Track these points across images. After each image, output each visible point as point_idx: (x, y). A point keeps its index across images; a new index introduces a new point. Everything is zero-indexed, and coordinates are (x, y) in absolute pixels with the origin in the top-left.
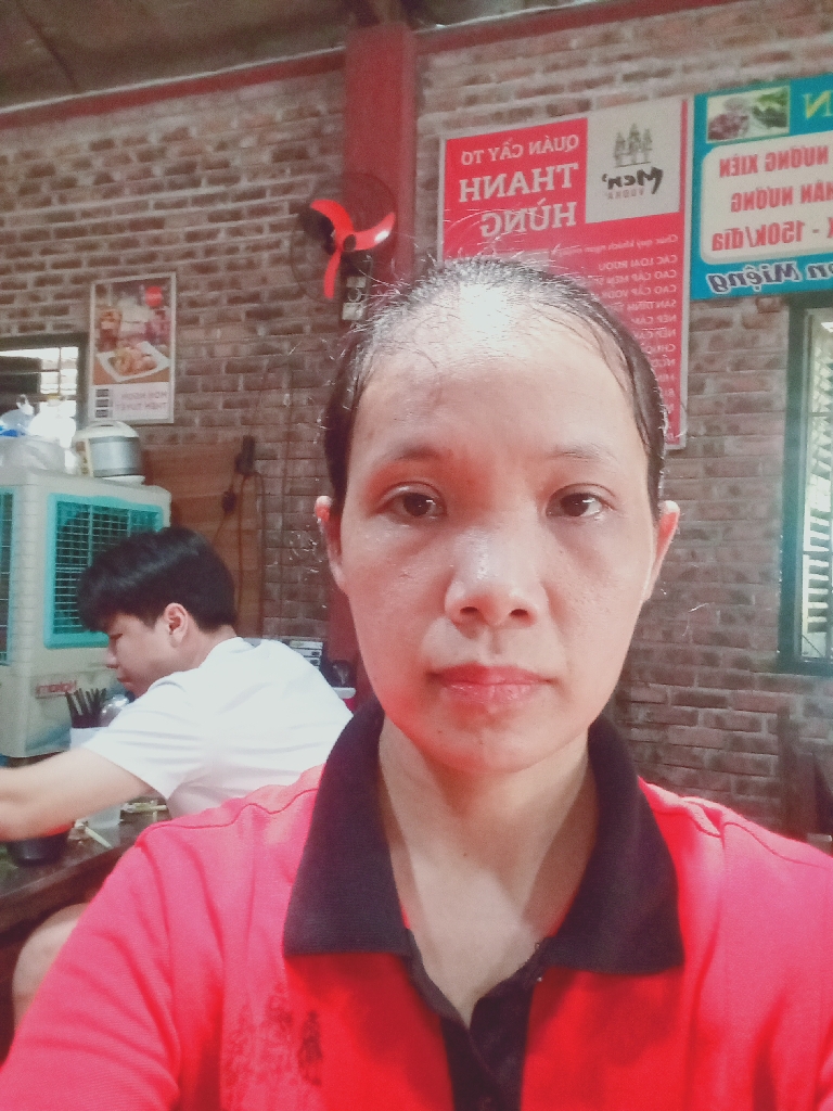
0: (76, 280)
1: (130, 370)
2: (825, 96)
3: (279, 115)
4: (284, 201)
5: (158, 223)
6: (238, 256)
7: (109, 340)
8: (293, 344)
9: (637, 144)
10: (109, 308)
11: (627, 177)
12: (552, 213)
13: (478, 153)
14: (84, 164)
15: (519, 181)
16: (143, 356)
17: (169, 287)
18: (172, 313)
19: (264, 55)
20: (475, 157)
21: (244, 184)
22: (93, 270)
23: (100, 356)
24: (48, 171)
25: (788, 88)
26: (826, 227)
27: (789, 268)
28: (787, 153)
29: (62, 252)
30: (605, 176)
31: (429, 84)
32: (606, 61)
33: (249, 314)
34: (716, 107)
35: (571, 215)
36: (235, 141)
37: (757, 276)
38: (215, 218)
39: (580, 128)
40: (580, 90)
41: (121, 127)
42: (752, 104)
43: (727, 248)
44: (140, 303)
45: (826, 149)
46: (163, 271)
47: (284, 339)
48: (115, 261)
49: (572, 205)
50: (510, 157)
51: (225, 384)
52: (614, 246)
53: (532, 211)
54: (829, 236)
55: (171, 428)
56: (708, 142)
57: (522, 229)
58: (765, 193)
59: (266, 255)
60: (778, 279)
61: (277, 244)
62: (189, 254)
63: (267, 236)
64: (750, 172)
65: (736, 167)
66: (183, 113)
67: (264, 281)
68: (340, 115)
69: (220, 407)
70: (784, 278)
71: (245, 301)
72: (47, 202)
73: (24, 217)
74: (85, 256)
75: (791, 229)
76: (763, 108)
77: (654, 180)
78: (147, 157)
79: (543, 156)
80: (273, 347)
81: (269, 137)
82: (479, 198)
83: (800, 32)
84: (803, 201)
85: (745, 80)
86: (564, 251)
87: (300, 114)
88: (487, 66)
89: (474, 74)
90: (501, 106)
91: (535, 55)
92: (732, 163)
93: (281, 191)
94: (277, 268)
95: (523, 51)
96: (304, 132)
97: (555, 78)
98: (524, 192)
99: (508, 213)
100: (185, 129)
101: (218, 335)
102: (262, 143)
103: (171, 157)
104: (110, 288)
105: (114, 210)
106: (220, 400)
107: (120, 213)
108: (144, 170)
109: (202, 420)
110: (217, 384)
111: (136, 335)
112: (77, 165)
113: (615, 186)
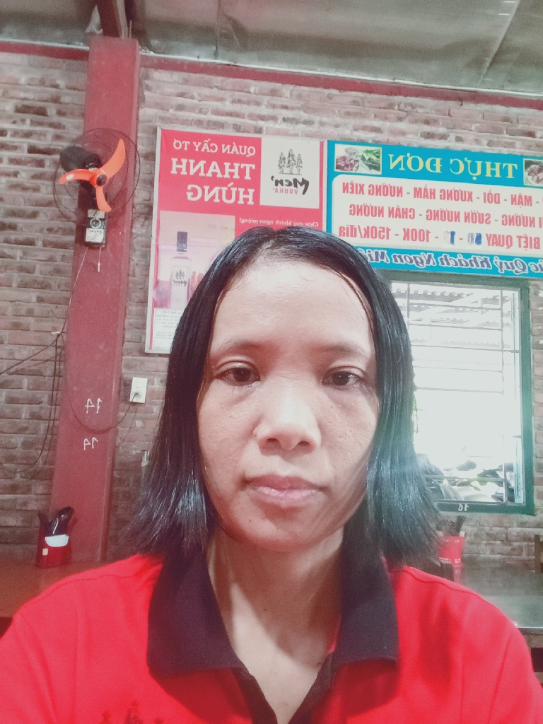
2: (401, 158)
3: (23, 80)
4: (25, 143)
8: (25, 253)
9: (292, 162)
11: (286, 181)
12: (237, 193)
13: (187, 143)
15: (215, 168)
19: (10, 35)
20: (183, 145)
25: (380, 149)
26: (402, 234)
27: (383, 253)
28: (380, 186)
30: (272, 178)
31: (148, 88)
32: (274, 107)
34: (340, 151)
35: (250, 197)
39: (257, 143)
40: (255, 120)
42: (361, 154)
43: (348, 236)
45: (401, 187)
47: (17, 249)
49: (251, 191)
50: (208, 151)
52: (277, 222)
53: (224, 189)
54: (404, 239)
56: (336, 170)
57: (217, 200)
58: (368, 207)
59: (4, 179)
60: (377, 259)
61: (16, 174)
63: (5, 166)
64: (360, 193)
65: (352, 188)
70: (380, 260)
75: (384, 231)
76: (367, 158)
77: (304, 186)
79: (230, 154)
80: (5, 253)
81: (13, 93)
82: (186, 173)
83: (386, 118)
84: (389, 217)
85: (356, 139)
86: (246, 221)
87: (42, 83)
88: (192, 88)
89: (183, 91)
90: (202, 117)
91: (225, 90)
92: (350, 186)
93: (21, 134)
94: (14, 192)
95: (218, 85)
96: (45, 96)
97: (237, 108)
98: (218, 176)
99: (206, 188)
102: (6, 96)
113: (279, 184)
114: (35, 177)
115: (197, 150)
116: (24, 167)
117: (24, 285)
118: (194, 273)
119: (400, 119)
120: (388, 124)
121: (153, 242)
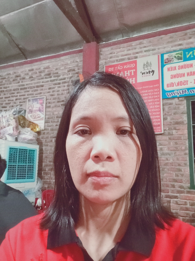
0: (24, 99)
1: (35, 118)
2: (191, 52)
3: (69, 62)
4: (70, 80)
5: (42, 86)
6: (60, 92)
7: (31, 111)
9: (148, 65)
10: (31, 104)
11: (146, 72)
12: (129, 80)
13: (113, 68)
14: (28, 74)
16: (38, 115)
17: (44, 99)
18: (44, 105)
19: (66, 50)
20: (112, 69)
21: (61, 77)
23: (28, 115)
24: (19, 76)
25: (182, 51)
26: (194, 81)
27: (185, 91)
28: (183, 65)
29: (22, 93)
30: (141, 72)
31: (101, 54)
32: (141, 48)
33: (62, 105)
34: (166, 56)
35: (134, 81)
36: (59, 68)
37: (178, 93)
38: (56, 84)
39: (135, 62)
40: (135, 54)
41: (35, 66)
42: (174, 55)
43: (170, 87)
44: (38, 103)
45: (192, 64)
46: (43, 96)
48: (33, 94)
49: (134, 79)
50: (120, 69)
51: (56, 121)
52: (143, 87)
54: (194, 83)
55: (43, 131)
56: (164, 64)
58: (178, 74)
59: (65, 92)
60: (183, 93)
61: (68, 89)
62: (49, 92)
63: (66, 88)
64: (174, 70)
65: (171, 69)
66: (48, 63)
68: (82, 62)
69: (55, 126)
70: (184, 93)
71: (61, 102)
72: (19, 82)
73: (14, 86)
74: (26, 93)
75: (185, 82)
76: (177, 56)
77: (153, 72)
78: (40, 72)
79: (127, 68)
81: (67, 67)
83: (184, 39)
84: (187, 76)
85: (172, 50)
87: (74, 62)
88: (114, 50)
89: (111, 52)
90: (117, 58)
91: (125, 47)
92: (170, 68)
93: (69, 78)
95: (122, 47)
96: (74, 65)
97: (129, 52)
100: (49, 66)
101: (55, 109)
102: (65, 68)
103: (46, 72)
104: (31, 100)
105: (33, 84)
106: (55, 124)
107: (34, 84)
108: (40, 75)
109: (51, 129)
110: (54, 121)
111: (37, 110)
112: (25, 74)
113: (144, 74)
116: (70, 87)
119: (190, 38)
120: (185, 41)
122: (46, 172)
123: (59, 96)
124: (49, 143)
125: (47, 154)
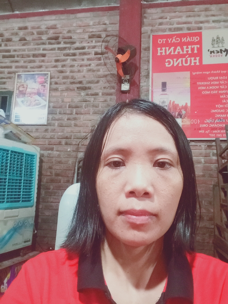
0: (9, 73)
3: (91, 23)
4: (93, 51)
5: (44, 56)
6: (75, 68)
7: (23, 93)
8: (95, 99)
9: (219, 41)
10: (23, 83)
11: (216, 51)
12: (191, 60)
13: (165, 40)
14: (17, 34)
15: (179, 49)
16: (35, 100)
17: (47, 77)
18: (48, 86)
19: (85, 5)
20: (163, 41)
21: (77, 45)
22: (16, 70)
23: (17, 99)
24: (1, 35)
29: (6, 63)
30: (209, 50)
31: (145, 17)
32: (207, 16)
33: (78, 88)
35: (197, 61)
38: (68, 55)
39: (200, 35)
40: (198, 24)
41: (31, 23)
44: (35, 82)
46: (44, 71)
47: (91, 97)
48: (26, 67)
49: (198, 58)
50: (175, 42)
51: (68, 112)
52: (212, 72)
53: (184, 59)
55: (45, 126)
57: (180, 65)
59: (85, 68)
61: (90, 65)
62: (55, 66)
63: (86, 62)
66: (54, 20)
67: (84, 77)
69: (66, 120)
71: (77, 83)
74: (14, 65)
77: (226, 52)
78: (40, 33)
79: (185, 42)
80: (87, 100)
81: (88, 30)
82: (165, 54)
86: (196, 73)
87: (99, 24)
88: (166, 14)
89: (162, 16)
90: (171, 26)
91: (183, 12)
93: (91, 48)
94: (90, 73)
95: (178, 10)
96: (100, 29)
97: (190, 19)
98: (180, 53)
99: (175, 60)
100: (55, 25)
101: (66, 94)
102: (84, 32)
103: (50, 34)
104: (23, 76)
105: (26, 50)
106: (66, 117)
107: (28, 51)
108: (39, 37)
109: (58, 124)
110: (65, 112)
111: (33, 93)
112: (13, 34)
113: (212, 53)
114: (97, 65)
115: (170, 42)
116: (93, 62)
117: (95, 113)
118: (170, 101)
121: (150, 88)
122: (50, 191)
123: (74, 74)
124: (54, 146)
125: (52, 162)
